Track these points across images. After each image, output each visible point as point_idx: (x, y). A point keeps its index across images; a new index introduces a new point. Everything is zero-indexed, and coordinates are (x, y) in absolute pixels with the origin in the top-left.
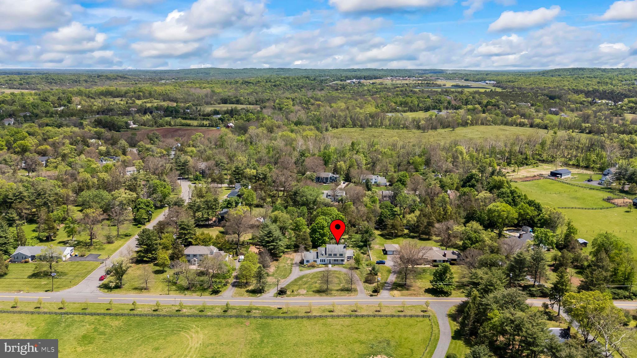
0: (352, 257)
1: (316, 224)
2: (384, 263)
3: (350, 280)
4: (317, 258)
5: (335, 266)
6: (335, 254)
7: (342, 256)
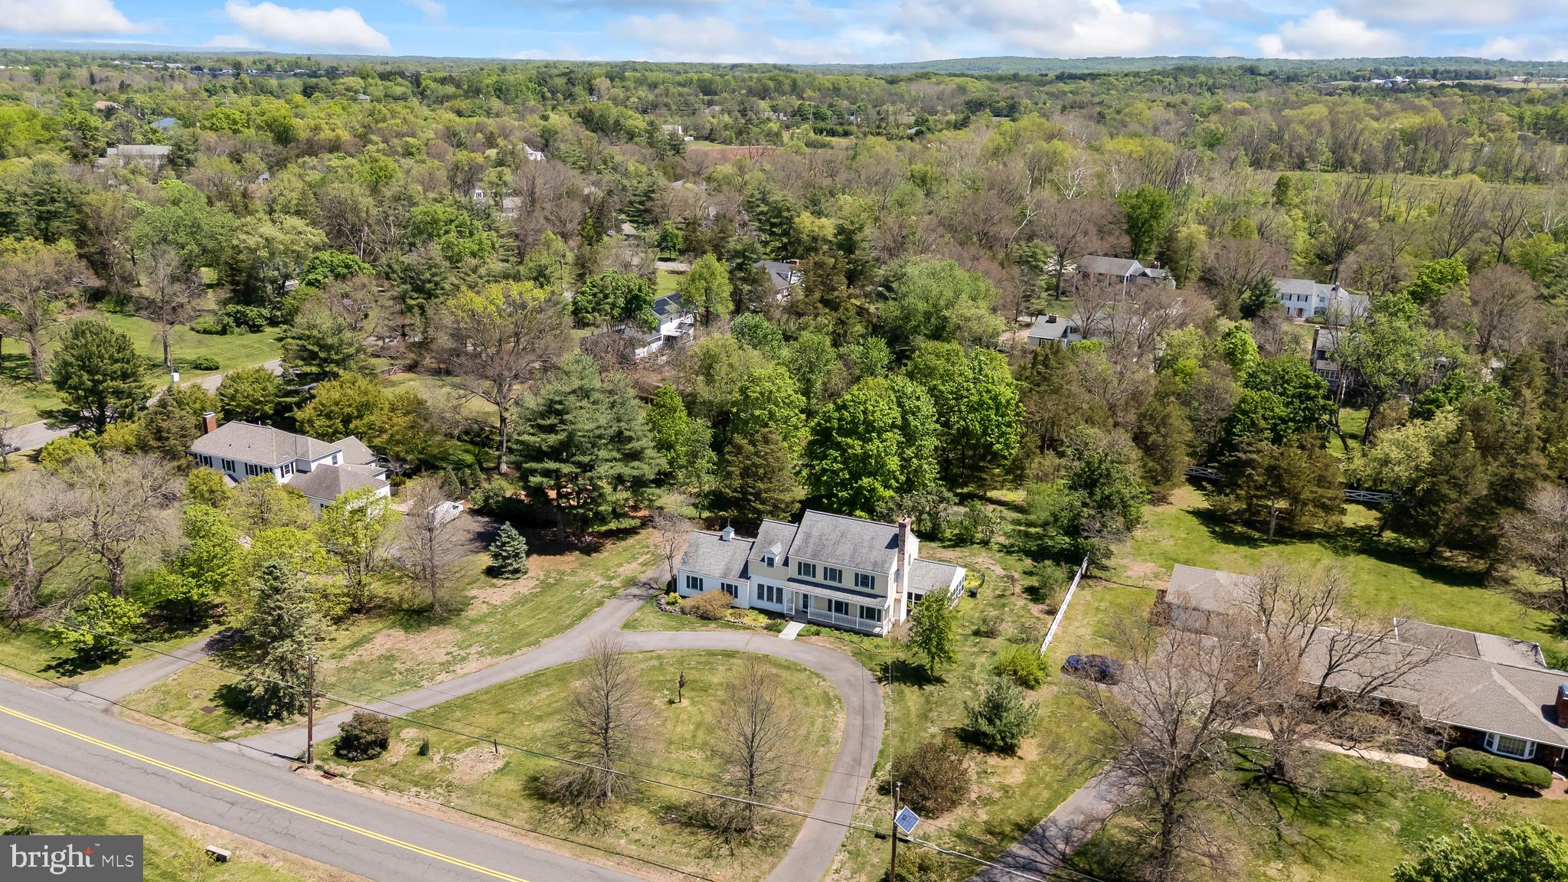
4: (745, 573)
5: (818, 634)
6: (833, 571)
7: (868, 590)
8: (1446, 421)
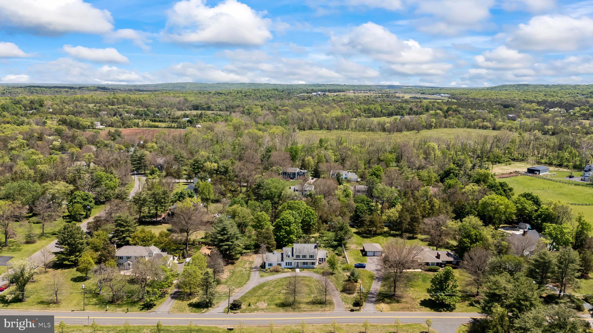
0: (325, 259)
1: (281, 220)
2: (364, 267)
3: (324, 290)
4: (282, 260)
5: (304, 270)
6: (304, 256)
7: (312, 258)
8: (399, 207)
